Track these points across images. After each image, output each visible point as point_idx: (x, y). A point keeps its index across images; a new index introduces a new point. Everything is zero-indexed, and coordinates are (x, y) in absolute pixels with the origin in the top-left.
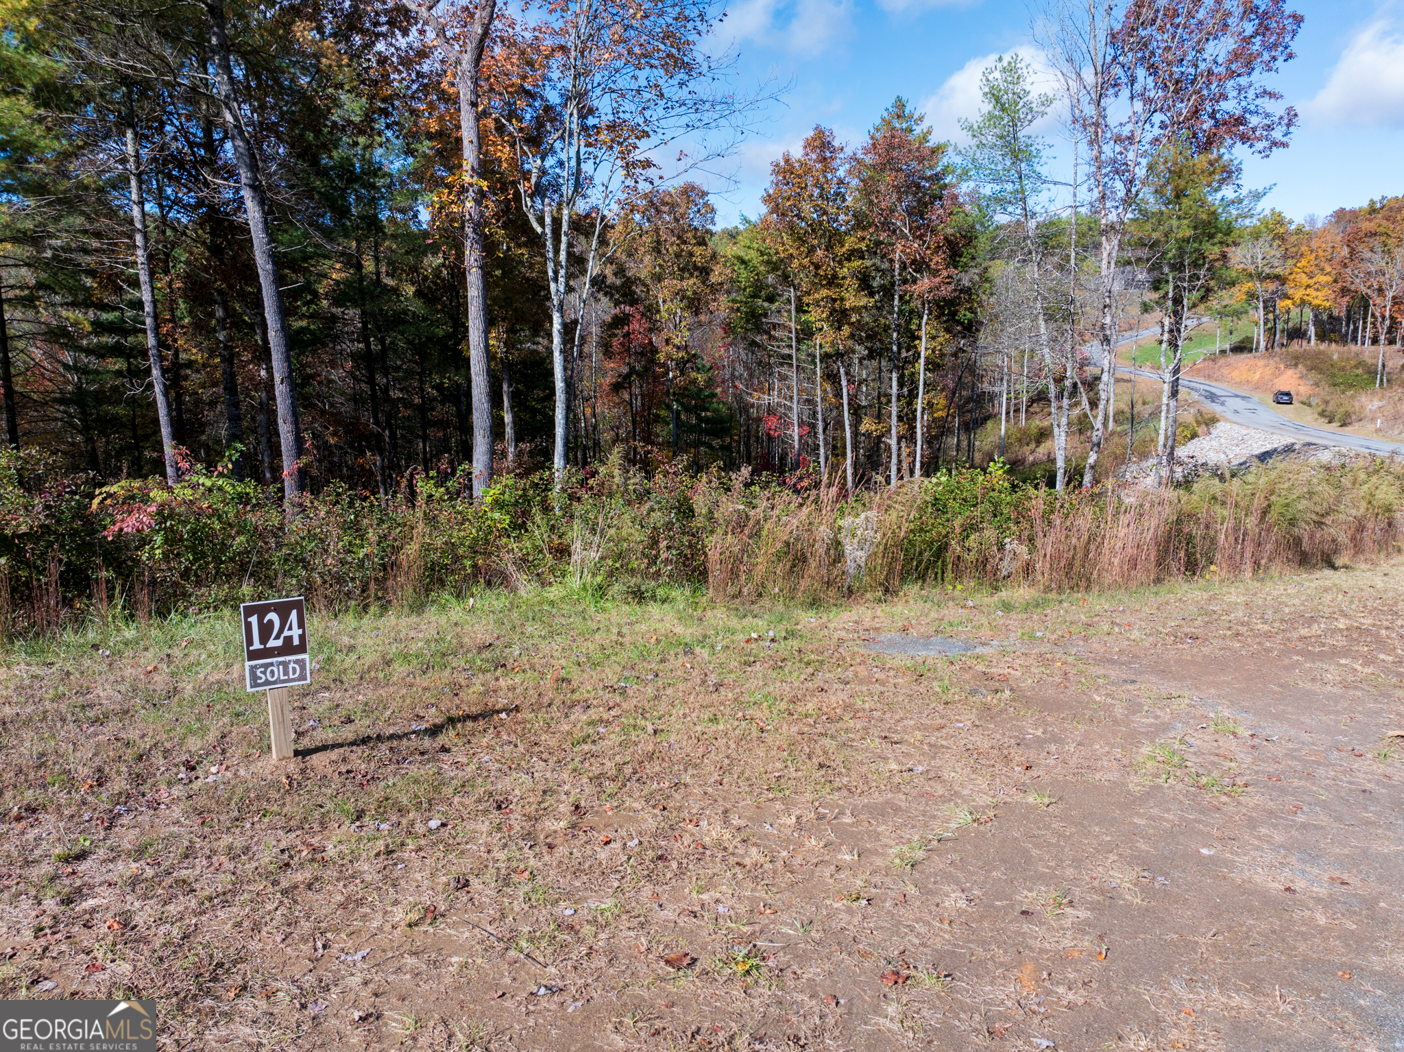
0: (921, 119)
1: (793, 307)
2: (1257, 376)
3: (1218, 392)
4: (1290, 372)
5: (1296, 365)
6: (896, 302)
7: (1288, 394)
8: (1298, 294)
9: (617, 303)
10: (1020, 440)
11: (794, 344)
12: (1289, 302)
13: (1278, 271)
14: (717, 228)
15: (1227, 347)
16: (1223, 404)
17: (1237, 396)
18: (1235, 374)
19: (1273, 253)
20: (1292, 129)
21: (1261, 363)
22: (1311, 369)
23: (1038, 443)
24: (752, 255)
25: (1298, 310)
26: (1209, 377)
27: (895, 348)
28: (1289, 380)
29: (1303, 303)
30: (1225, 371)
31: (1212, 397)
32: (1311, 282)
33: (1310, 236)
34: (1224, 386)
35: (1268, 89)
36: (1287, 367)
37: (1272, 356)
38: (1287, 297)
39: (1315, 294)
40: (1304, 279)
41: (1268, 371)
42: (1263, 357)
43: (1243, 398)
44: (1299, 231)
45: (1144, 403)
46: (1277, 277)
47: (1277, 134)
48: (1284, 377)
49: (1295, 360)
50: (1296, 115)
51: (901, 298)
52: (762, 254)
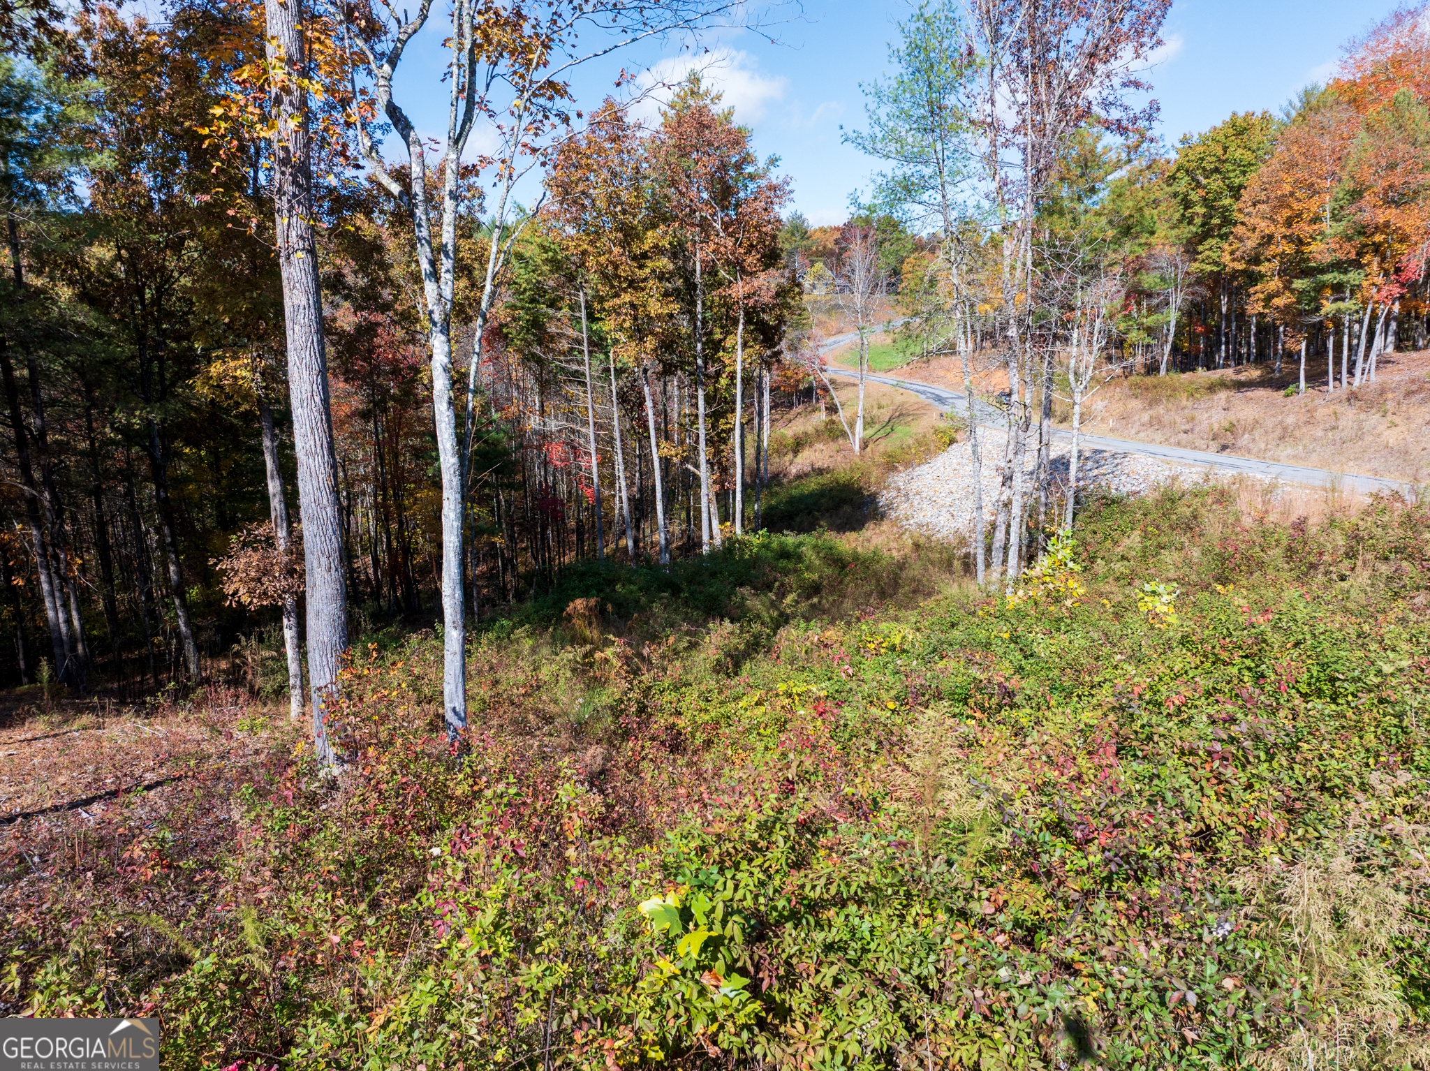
0: (719, 97)
1: (583, 314)
3: (944, 395)
6: (699, 308)
9: (358, 308)
10: (777, 451)
11: (586, 358)
12: (987, 307)
14: (484, 218)
16: (954, 406)
17: (961, 397)
18: (950, 375)
23: (796, 452)
24: (530, 251)
27: (700, 361)
45: (880, 407)
50: (1158, 109)
51: (704, 304)
52: (545, 249)
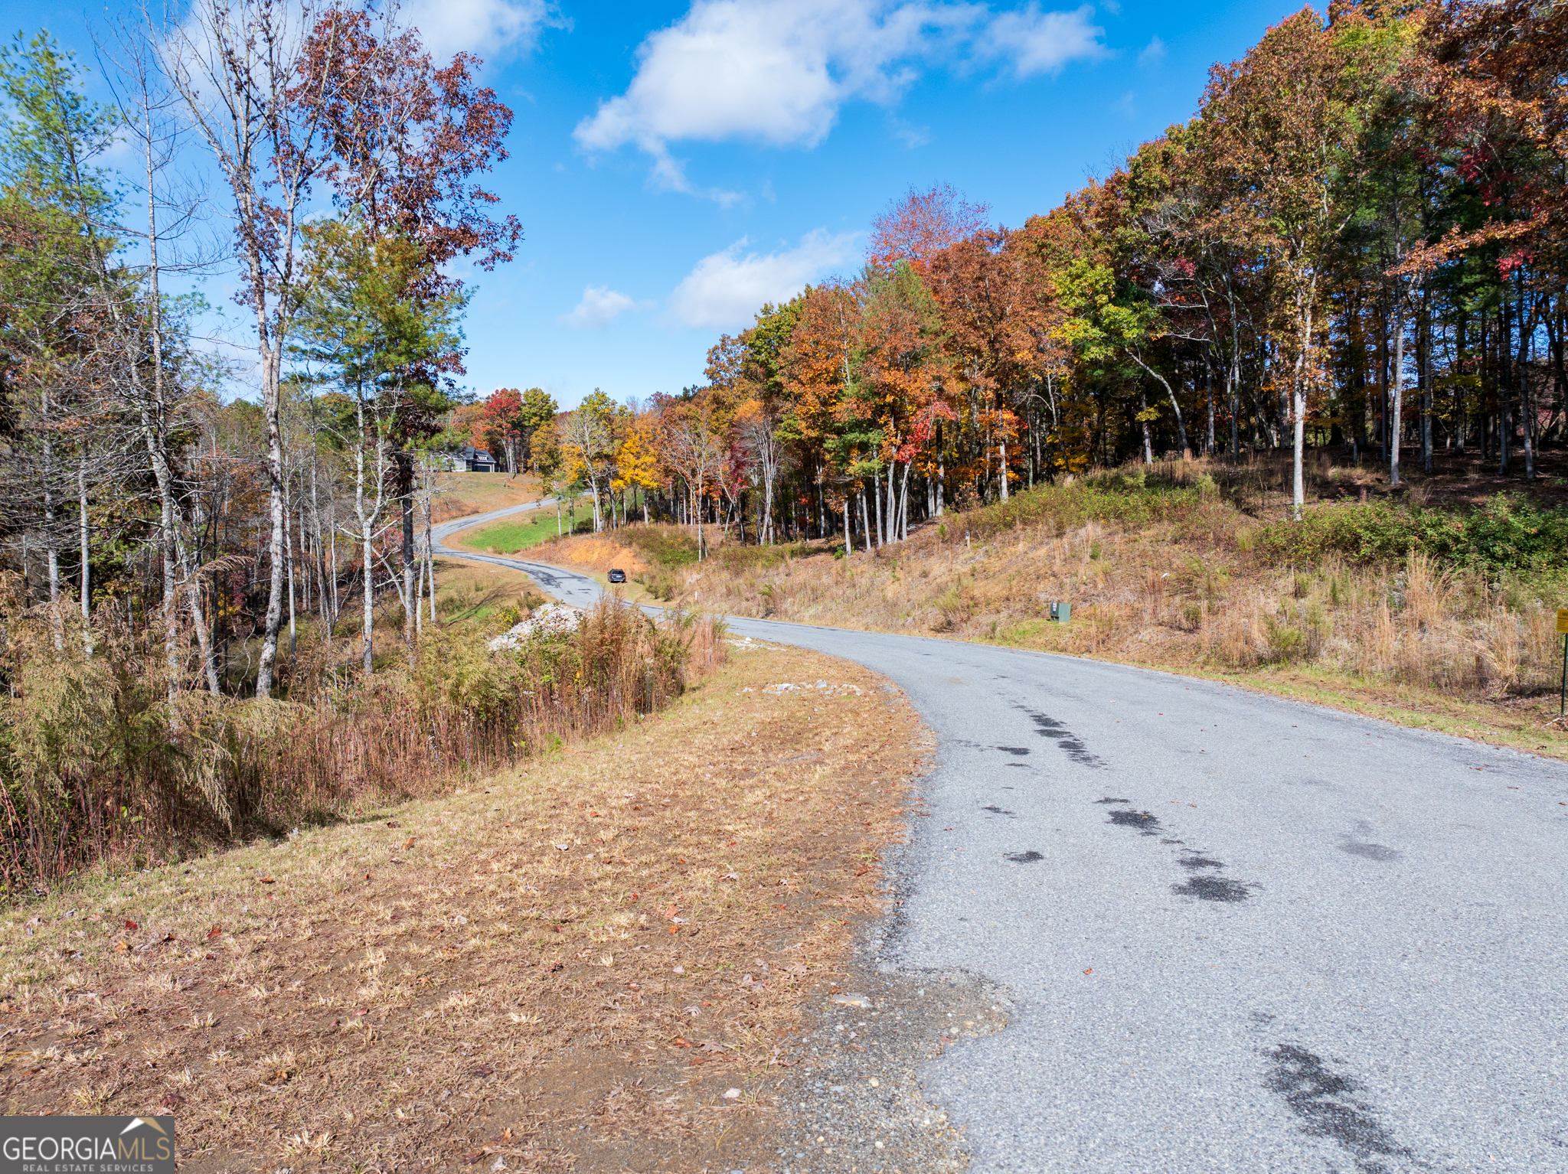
2: (595, 556)
3: (556, 574)
4: (625, 551)
5: (630, 544)
7: (621, 572)
8: (628, 474)
12: (620, 482)
13: (607, 450)
15: (570, 529)
16: (558, 586)
17: (574, 577)
18: (575, 555)
19: (600, 432)
20: (517, 242)
21: (598, 543)
22: (643, 547)
25: (631, 490)
26: (550, 559)
28: (625, 559)
29: (634, 483)
30: (565, 552)
31: (549, 579)
32: (638, 462)
33: (633, 418)
34: (564, 567)
35: (485, 190)
36: (622, 546)
37: (608, 536)
38: (617, 476)
39: (643, 474)
40: (633, 460)
41: (605, 551)
42: (600, 537)
43: (580, 578)
44: (622, 412)
46: (607, 457)
47: (502, 246)
48: (620, 556)
49: (629, 540)
50: (519, 226)
